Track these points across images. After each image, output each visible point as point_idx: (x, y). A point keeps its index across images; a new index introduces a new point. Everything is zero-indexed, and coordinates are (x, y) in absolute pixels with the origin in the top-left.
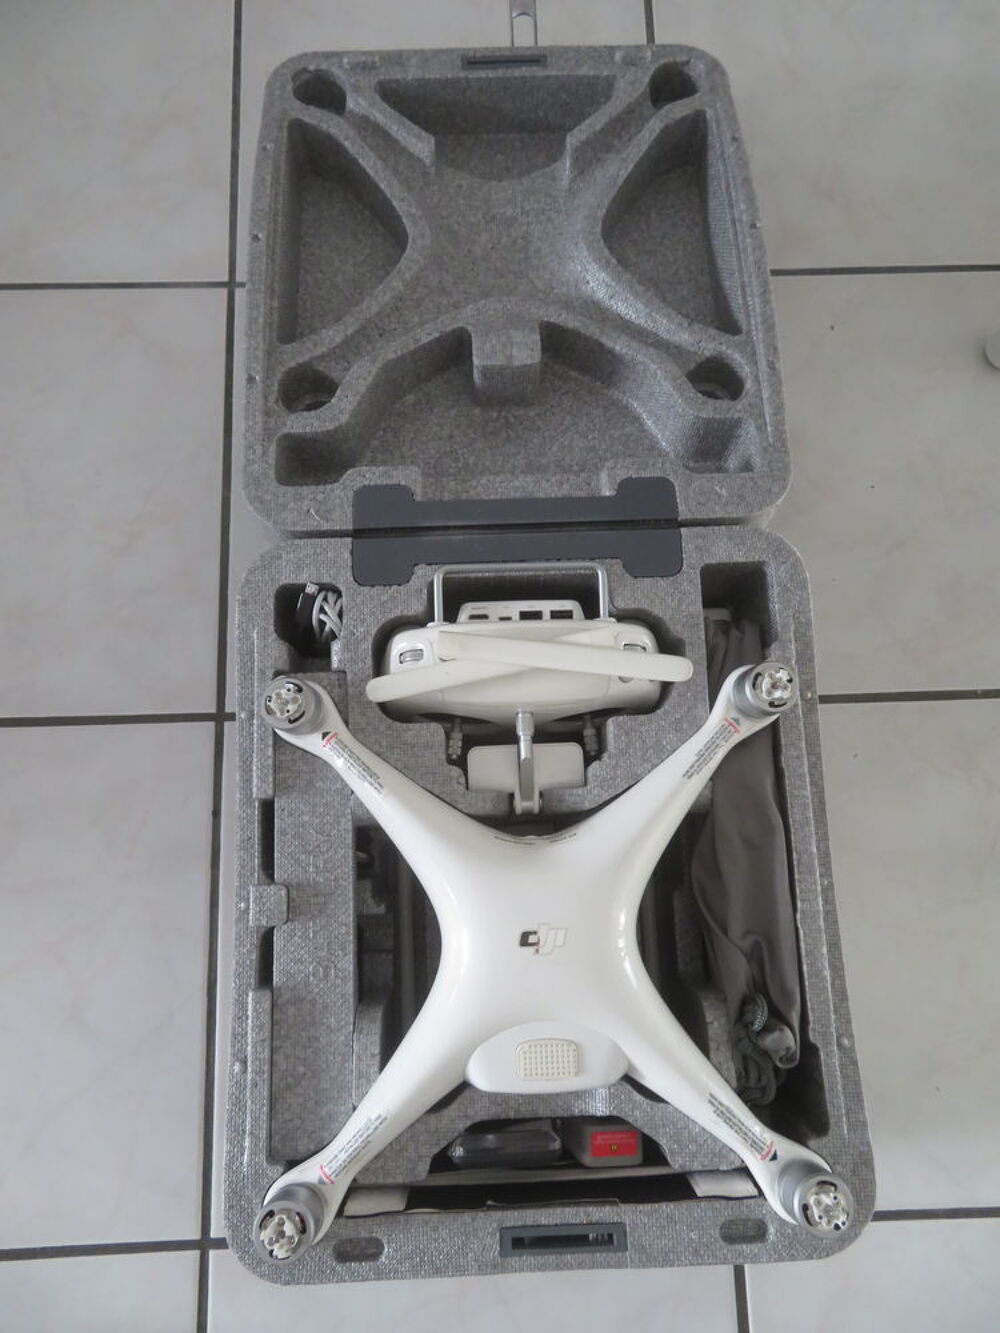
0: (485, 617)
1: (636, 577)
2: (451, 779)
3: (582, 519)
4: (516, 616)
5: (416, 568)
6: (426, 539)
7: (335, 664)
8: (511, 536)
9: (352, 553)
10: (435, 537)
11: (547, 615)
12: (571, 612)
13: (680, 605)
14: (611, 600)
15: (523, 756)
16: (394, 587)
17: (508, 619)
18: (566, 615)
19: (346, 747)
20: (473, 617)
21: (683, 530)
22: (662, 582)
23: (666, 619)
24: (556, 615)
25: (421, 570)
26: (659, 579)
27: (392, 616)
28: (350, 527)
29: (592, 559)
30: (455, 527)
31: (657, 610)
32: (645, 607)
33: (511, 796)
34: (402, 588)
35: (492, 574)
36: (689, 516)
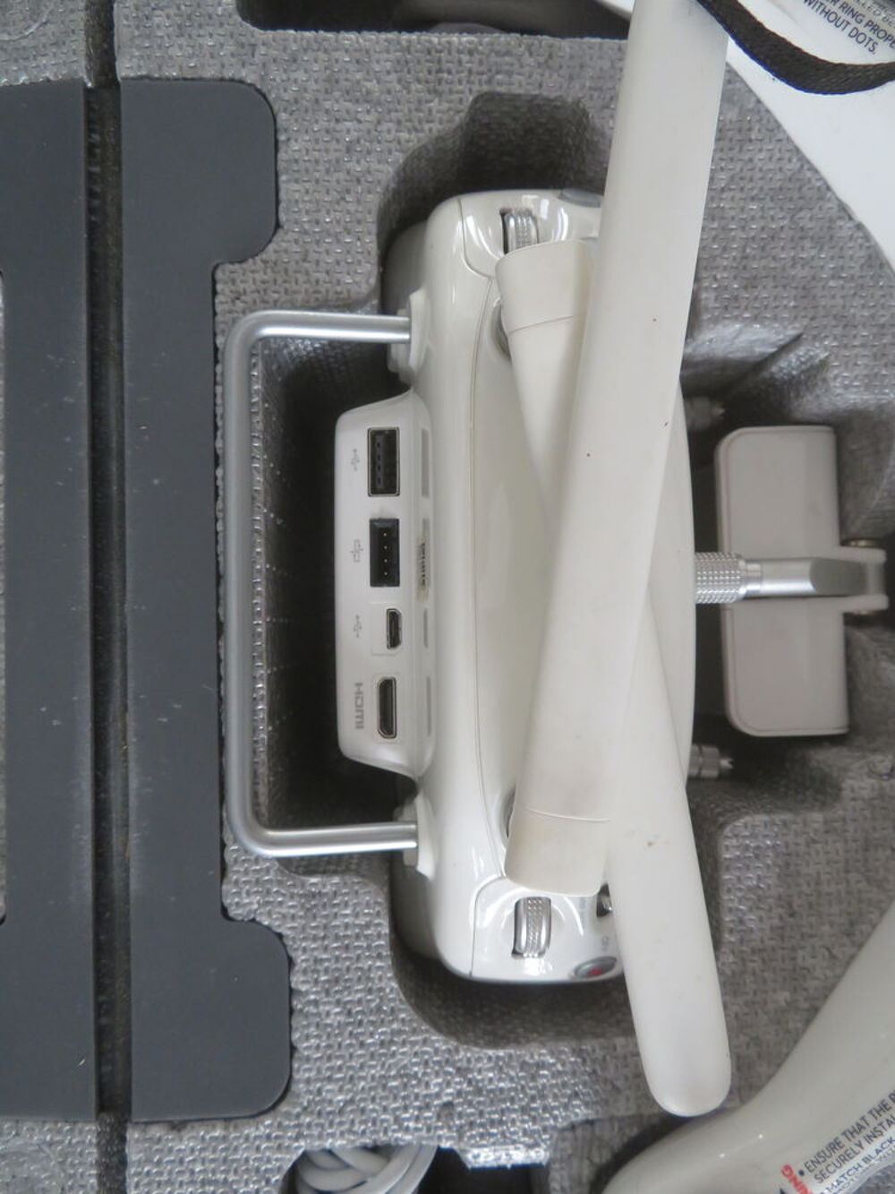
0: (387, 689)
1: (278, 225)
2: (882, 796)
3: (83, 383)
4: (387, 597)
5: (233, 912)
6: (136, 877)
7: (539, 1155)
8: (132, 607)
9: (177, 1127)
10: (132, 845)
11: (385, 506)
12: (375, 436)
13: (367, 98)
14: (349, 305)
15: (805, 586)
16: (297, 981)
17: (394, 618)
18: (384, 449)
19: (835, 1145)
20: (387, 725)
21: (126, 68)
22: (294, 148)
23: (412, 140)
24: (384, 478)
25: (242, 900)
26: (282, 155)
27: (391, 985)
28: (86, 1136)
29: (216, 355)
30: (99, 784)
31: (384, 169)
32: (374, 201)
33: (852, 620)
34: (300, 958)
35: (262, 670)
36: (78, 44)
